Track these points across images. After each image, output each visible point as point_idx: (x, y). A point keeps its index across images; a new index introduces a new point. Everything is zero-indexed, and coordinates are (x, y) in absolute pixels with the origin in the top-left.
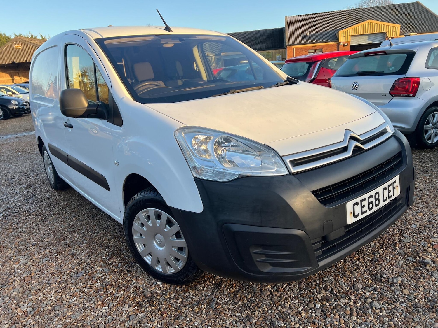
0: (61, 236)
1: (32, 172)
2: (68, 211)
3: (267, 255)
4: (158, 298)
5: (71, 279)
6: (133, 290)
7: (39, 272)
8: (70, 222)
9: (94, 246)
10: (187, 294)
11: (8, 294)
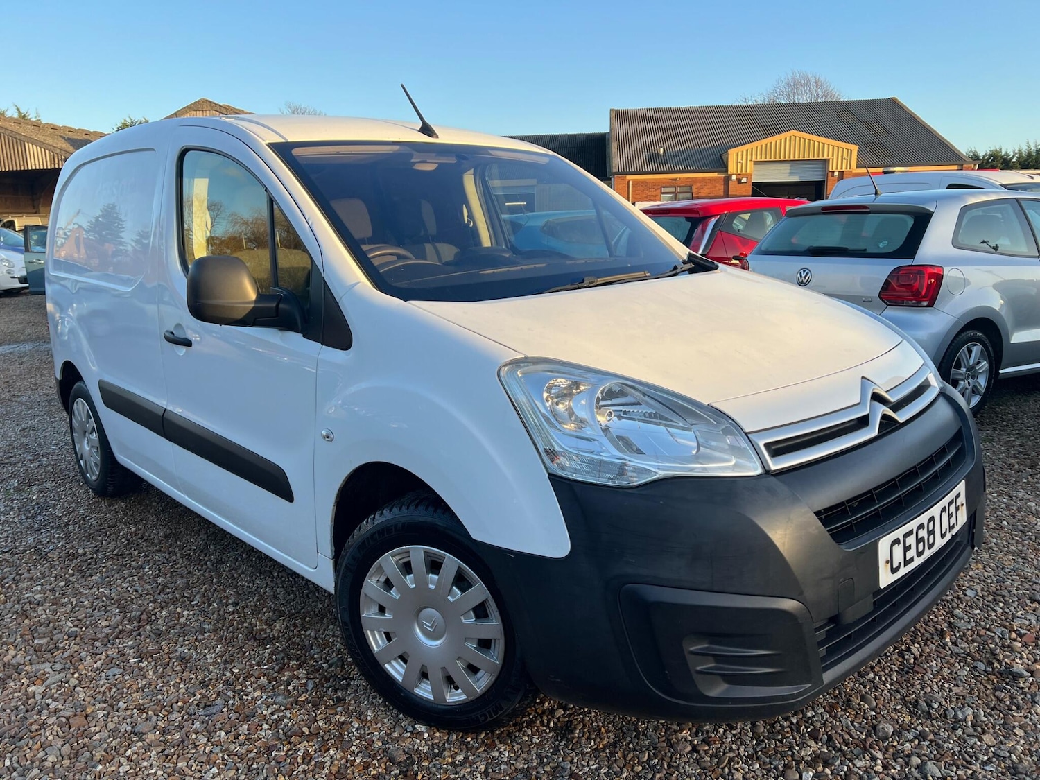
0: (142, 614)
1: (25, 448)
2: (145, 549)
3: (718, 658)
4: (425, 764)
5: (191, 721)
6: (357, 746)
7: (105, 705)
8: (156, 576)
9: (233, 637)
10: (495, 754)
11: (32, 762)
